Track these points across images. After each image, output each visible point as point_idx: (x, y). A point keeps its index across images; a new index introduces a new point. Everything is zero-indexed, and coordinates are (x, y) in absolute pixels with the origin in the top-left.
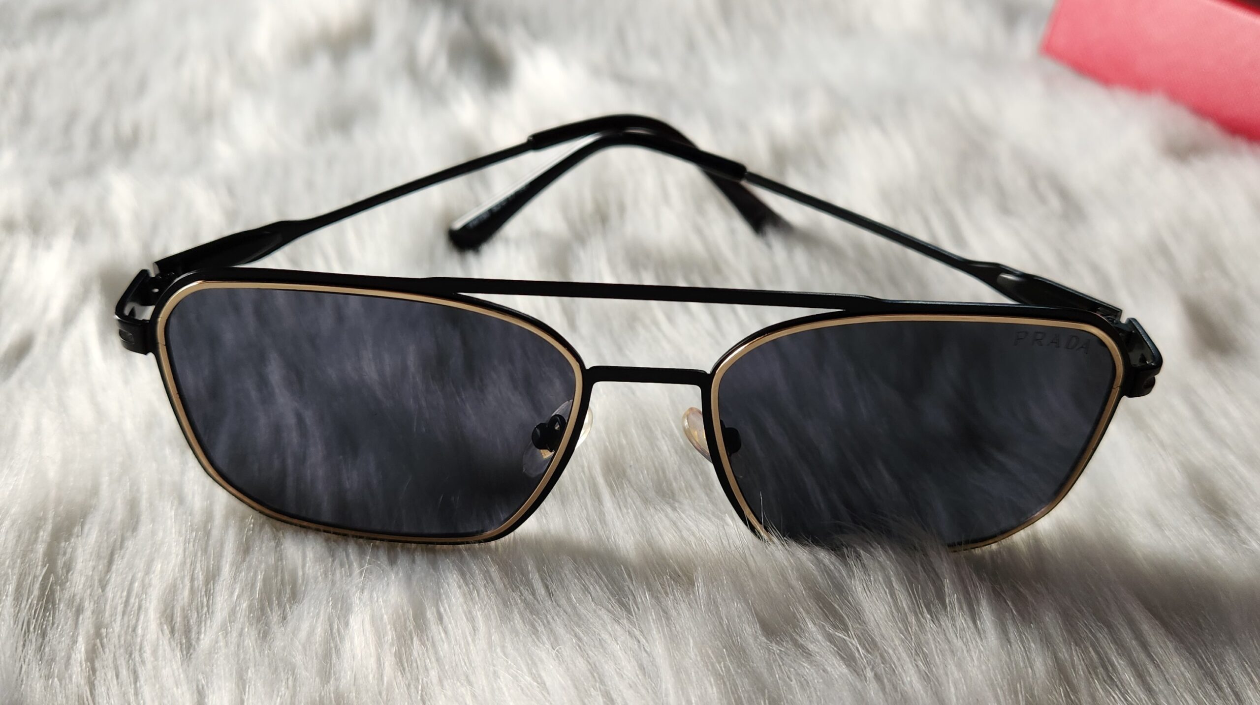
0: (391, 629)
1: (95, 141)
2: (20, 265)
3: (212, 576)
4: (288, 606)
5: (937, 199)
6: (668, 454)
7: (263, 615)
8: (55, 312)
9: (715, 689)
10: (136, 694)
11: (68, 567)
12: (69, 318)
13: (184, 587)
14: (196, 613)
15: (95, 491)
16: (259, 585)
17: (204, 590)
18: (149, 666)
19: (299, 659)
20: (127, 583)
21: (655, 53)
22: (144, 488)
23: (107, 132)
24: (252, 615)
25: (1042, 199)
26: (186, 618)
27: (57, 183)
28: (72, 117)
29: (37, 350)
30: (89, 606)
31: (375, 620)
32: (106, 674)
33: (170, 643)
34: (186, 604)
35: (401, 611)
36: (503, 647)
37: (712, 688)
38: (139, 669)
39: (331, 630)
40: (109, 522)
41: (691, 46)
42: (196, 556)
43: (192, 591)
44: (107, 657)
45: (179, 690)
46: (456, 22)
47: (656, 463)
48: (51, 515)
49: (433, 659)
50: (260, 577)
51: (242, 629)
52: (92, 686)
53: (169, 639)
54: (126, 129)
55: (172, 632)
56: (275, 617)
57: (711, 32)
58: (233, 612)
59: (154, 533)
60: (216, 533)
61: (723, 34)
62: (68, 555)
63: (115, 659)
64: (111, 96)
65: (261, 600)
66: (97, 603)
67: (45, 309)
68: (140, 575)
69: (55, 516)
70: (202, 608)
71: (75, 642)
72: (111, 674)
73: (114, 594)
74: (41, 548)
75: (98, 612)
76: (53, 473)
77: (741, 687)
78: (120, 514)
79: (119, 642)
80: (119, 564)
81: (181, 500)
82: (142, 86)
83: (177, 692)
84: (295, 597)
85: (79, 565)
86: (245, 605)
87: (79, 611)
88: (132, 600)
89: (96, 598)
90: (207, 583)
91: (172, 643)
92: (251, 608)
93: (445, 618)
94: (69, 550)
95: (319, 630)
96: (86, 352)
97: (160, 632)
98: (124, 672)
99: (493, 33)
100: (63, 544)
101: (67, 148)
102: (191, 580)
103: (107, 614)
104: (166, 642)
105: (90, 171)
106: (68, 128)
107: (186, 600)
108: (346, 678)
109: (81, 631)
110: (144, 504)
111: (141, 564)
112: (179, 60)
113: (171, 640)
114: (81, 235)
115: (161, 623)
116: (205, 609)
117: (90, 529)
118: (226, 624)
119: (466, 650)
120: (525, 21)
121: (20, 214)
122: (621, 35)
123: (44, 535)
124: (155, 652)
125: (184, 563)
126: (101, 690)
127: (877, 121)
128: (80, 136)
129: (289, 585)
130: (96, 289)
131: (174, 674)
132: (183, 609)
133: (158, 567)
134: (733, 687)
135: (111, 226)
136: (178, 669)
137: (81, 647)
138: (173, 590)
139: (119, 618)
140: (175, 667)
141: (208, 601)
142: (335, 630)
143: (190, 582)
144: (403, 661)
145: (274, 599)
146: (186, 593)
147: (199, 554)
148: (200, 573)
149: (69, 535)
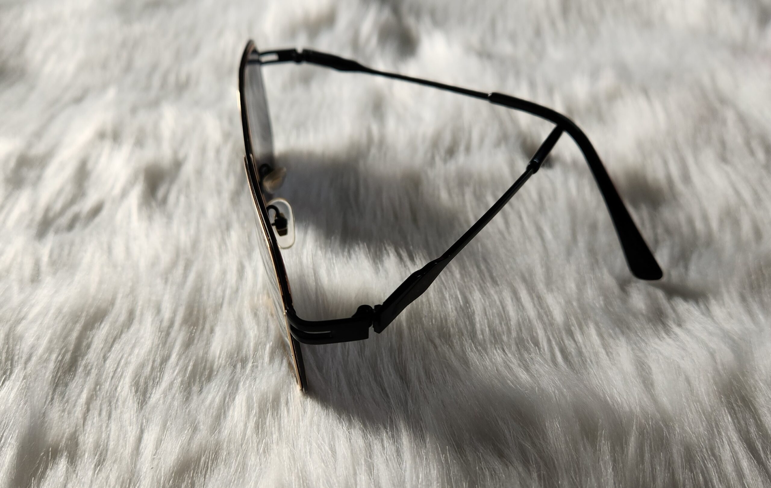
0: (256, 406)
1: (164, 84)
2: (103, 160)
3: (165, 360)
4: (204, 383)
5: (676, 148)
6: (450, 310)
7: (188, 387)
8: (117, 190)
9: (435, 471)
10: (107, 426)
11: (89, 346)
12: (124, 194)
13: (148, 364)
14: (152, 382)
15: (112, 303)
16: (190, 368)
17: (159, 368)
18: (119, 411)
19: (201, 417)
20: (118, 359)
21: (513, 38)
22: (140, 303)
23: (172, 79)
24: (182, 386)
25: (752, 153)
26: (146, 383)
27: (134, 110)
28: (154, 68)
29: (104, 213)
30: (94, 372)
31: (249, 399)
32: (94, 412)
33: (133, 398)
34: (148, 376)
35: (265, 396)
36: (318, 425)
37: (434, 470)
38: (113, 412)
39: (224, 401)
40: (116, 322)
41: (538, 32)
42: (158, 347)
43: (153, 368)
44: (97, 404)
45: (131, 427)
46: (386, 14)
47: (442, 316)
48: (84, 314)
49: (277, 428)
50: (191, 364)
51: (175, 394)
52: (85, 419)
53: (134, 395)
54: (183, 77)
55: (136, 392)
56: (195, 389)
57: (553, 24)
58: (172, 384)
59: (139, 330)
60: (173, 334)
61: (560, 25)
62: (90, 339)
63: (101, 405)
64: (178, 56)
65: (189, 378)
66: (99, 370)
67: (113, 188)
68: (125, 356)
69: (87, 316)
70: (156, 378)
71: (82, 391)
72: (96, 413)
73: (110, 364)
74: (75, 334)
75: (99, 375)
76: (93, 288)
77: (452, 472)
78: (123, 318)
79: (106, 394)
80: (117, 347)
81: (159, 311)
82: (197, 50)
83: (129, 428)
84: (209, 378)
85: (93, 346)
86: (179, 380)
87: (88, 374)
88: (119, 370)
89: (99, 367)
90: (161, 364)
91: (135, 398)
92: (182, 382)
93: (290, 404)
94: (91, 336)
95: (217, 400)
96: (129, 216)
97: (130, 391)
98: (104, 413)
99: (410, 21)
100: (88, 333)
101: (147, 88)
102: (153, 361)
103: (104, 377)
104: (131, 398)
105: (155, 104)
106: (150, 76)
107: (148, 373)
108: (225, 432)
109: (86, 386)
110: (138, 313)
111: (128, 349)
112: (220, 34)
113: (135, 396)
114: (139, 143)
115: (131, 385)
116: (158, 379)
117: (105, 324)
118: (167, 390)
119: (297, 424)
120: (433, 14)
121: (109, 128)
122: (493, 24)
123: (78, 327)
124: (124, 402)
125: (150, 351)
126: (89, 422)
127: (645, 92)
128: (156, 81)
129: (208, 370)
130: (141, 178)
131: (130, 417)
132: (146, 378)
133: (136, 351)
134: (447, 471)
135: (158, 139)
136: (134, 414)
137: (84, 396)
138: (142, 366)
139: (109, 380)
140: (132, 413)
141: (160, 375)
142: (226, 402)
143: (152, 363)
144: (259, 427)
145: (198, 377)
146: (149, 368)
147: (160, 346)
148: (159, 358)
149: (92, 328)
